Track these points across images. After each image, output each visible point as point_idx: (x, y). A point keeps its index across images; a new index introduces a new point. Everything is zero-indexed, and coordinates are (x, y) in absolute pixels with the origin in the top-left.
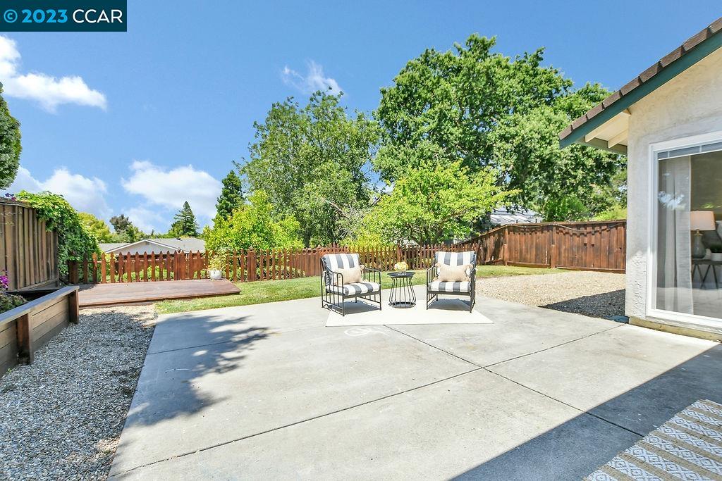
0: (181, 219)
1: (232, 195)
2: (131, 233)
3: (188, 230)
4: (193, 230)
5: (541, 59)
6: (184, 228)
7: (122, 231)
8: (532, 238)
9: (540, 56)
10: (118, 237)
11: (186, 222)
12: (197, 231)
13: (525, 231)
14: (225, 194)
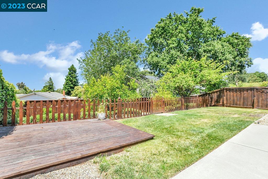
0: (48, 84)
1: (73, 75)
2: (25, 90)
3: (51, 89)
4: (53, 89)
5: (214, 22)
6: (49, 88)
7: (21, 89)
8: (241, 94)
9: (214, 20)
10: (20, 91)
11: (50, 85)
12: (54, 89)
13: (237, 91)
14: (70, 74)
